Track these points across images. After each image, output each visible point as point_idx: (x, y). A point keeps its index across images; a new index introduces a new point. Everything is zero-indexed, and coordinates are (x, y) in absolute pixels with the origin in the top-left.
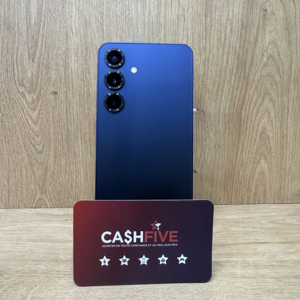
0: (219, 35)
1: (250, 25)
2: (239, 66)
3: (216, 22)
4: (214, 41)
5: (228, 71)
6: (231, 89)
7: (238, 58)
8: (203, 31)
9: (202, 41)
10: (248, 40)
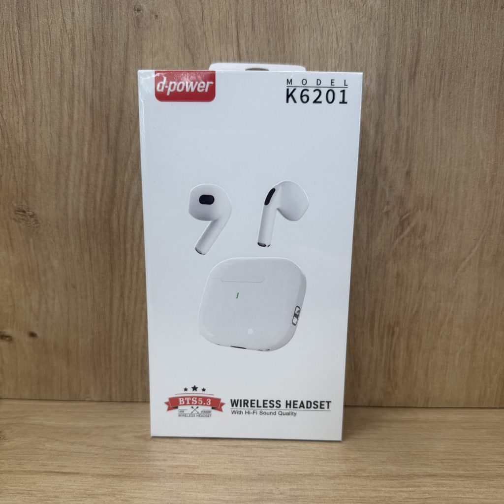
0: (49, 63)
1: (110, 40)
2: (95, 124)
3: (41, 37)
4: (40, 75)
5: (73, 135)
6: (85, 172)
7: (92, 108)
8: (17, 58)
9: (17, 77)
10: (109, 73)
